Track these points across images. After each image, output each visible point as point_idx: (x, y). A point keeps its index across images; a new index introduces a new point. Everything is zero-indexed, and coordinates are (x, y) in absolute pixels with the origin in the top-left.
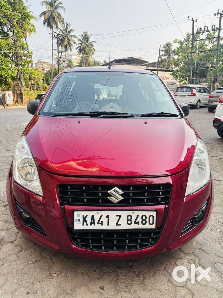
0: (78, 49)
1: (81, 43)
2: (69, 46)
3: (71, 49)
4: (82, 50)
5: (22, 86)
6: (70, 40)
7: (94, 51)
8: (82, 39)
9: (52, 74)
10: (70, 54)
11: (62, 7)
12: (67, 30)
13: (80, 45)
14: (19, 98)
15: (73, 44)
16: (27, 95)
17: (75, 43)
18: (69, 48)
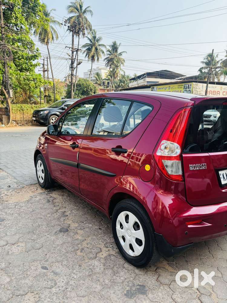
0: (107, 60)
1: (109, 53)
2: (96, 56)
3: (98, 59)
4: (110, 61)
5: (9, 96)
6: (98, 49)
7: (123, 62)
8: (111, 49)
9: (75, 86)
10: (100, 68)
11: (90, 11)
12: (95, 39)
13: (108, 56)
14: (4, 115)
15: (101, 53)
16: (19, 110)
17: (103, 52)
18: (96, 58)
